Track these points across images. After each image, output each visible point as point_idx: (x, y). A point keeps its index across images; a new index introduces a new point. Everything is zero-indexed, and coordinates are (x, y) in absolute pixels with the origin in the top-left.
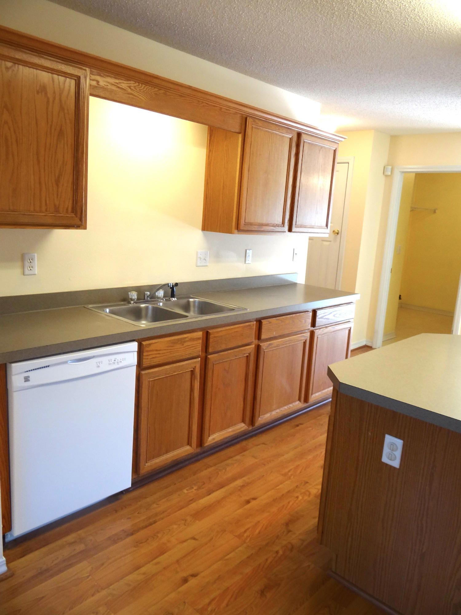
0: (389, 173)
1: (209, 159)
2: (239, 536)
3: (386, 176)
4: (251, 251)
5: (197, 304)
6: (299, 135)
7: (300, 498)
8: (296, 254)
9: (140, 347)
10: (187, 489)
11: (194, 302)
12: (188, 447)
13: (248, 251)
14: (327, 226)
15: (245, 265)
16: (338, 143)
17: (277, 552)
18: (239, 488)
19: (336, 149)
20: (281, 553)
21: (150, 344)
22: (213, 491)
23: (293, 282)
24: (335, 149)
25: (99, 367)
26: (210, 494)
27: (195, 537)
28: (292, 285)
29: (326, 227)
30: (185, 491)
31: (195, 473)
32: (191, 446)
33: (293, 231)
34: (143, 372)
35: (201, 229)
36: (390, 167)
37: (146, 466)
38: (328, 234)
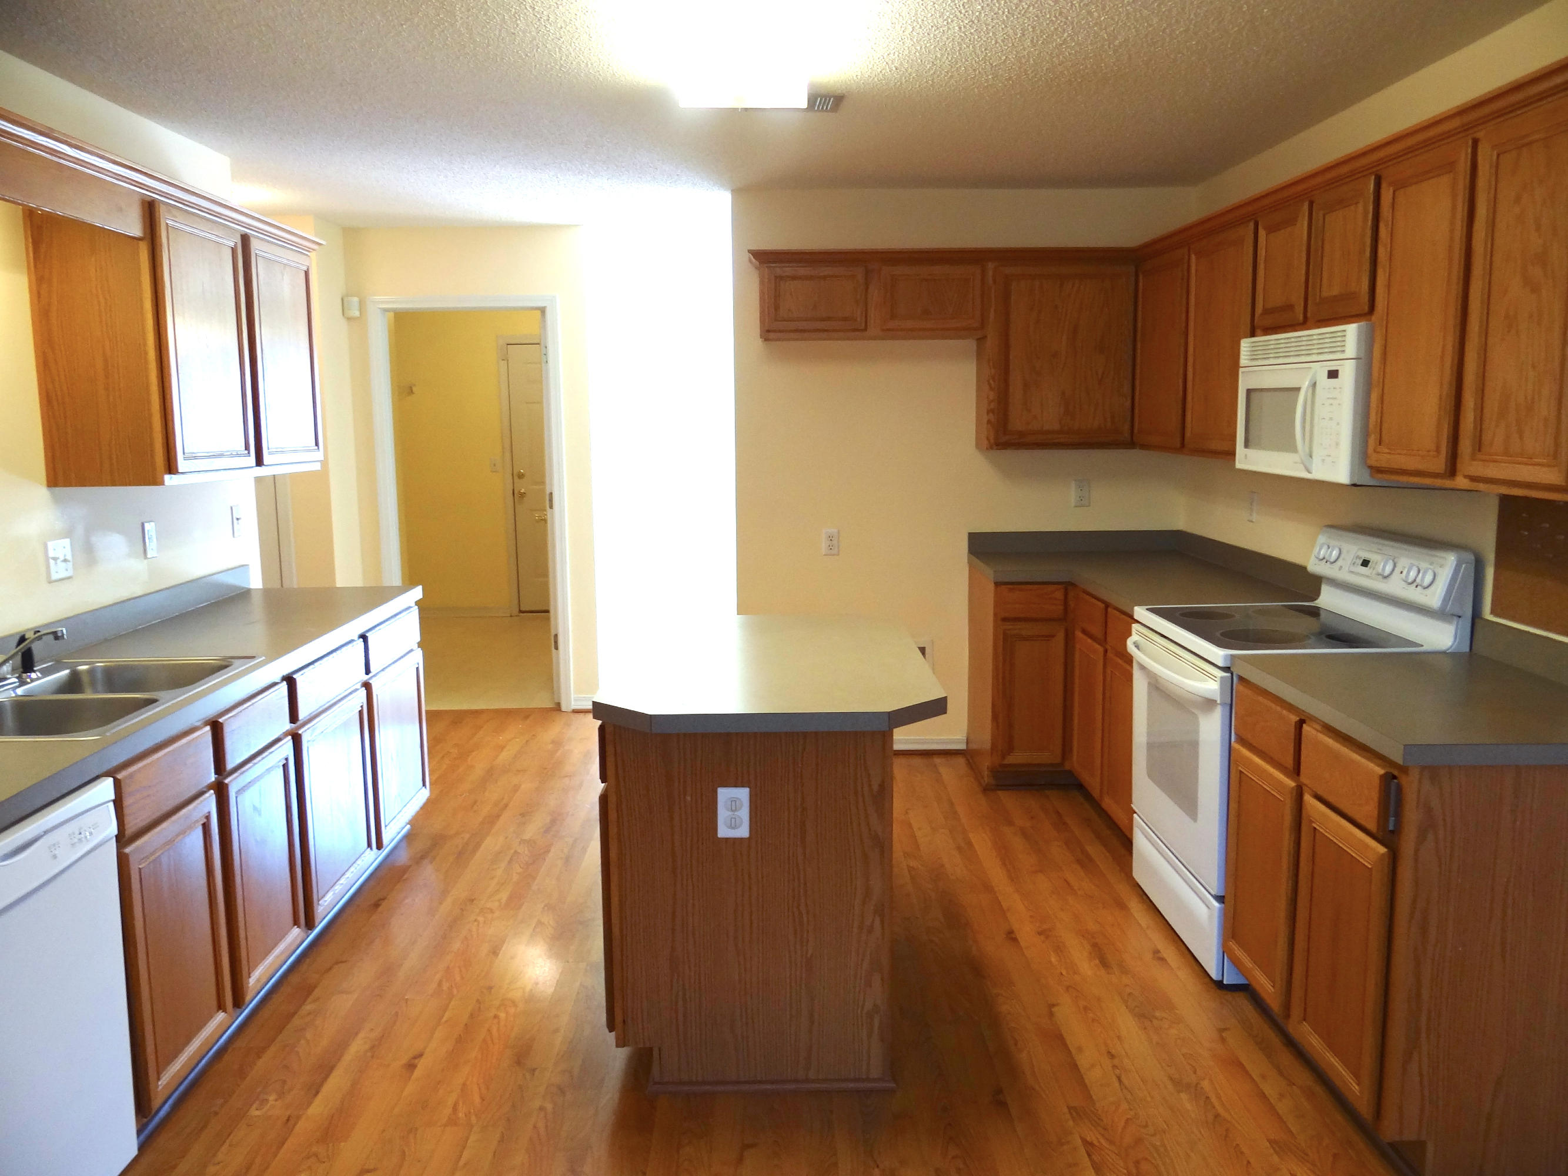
0: (357, 314)
1: (39, 302)
2: (453, 1122)
3: (349, 319)
4: (153, 524)
5: (99, 675)
6: (245, 239)
7: (502, 1015)
8: (238, 519)
9: (118, 786)
10: (254, 1106)
11: (91, 672)
12: (221, 1016)
13: (146, 525)
14: (317, 444)
15: (146, 561)
16: (307, 255)
17: (541, 1108)
18: (369, 1054)
19: (308, 269)
20: (549, 1106)
21: (131, 776)
22: (321, 1085)
23: (243, 588)
24: (305, 268)
25: (55, 857)
26: (317, 1093)
27: (366, 1167)
28: (242, 595)
29: (316, 448)
30: (254, 1112)
31: (242, 1074)
32: (225, 1011)
33: (265, 463)
34: (127, 850)
35: (45, 482)
36: (356, 299)
37: (160, 1087)
38: (319, 464)
